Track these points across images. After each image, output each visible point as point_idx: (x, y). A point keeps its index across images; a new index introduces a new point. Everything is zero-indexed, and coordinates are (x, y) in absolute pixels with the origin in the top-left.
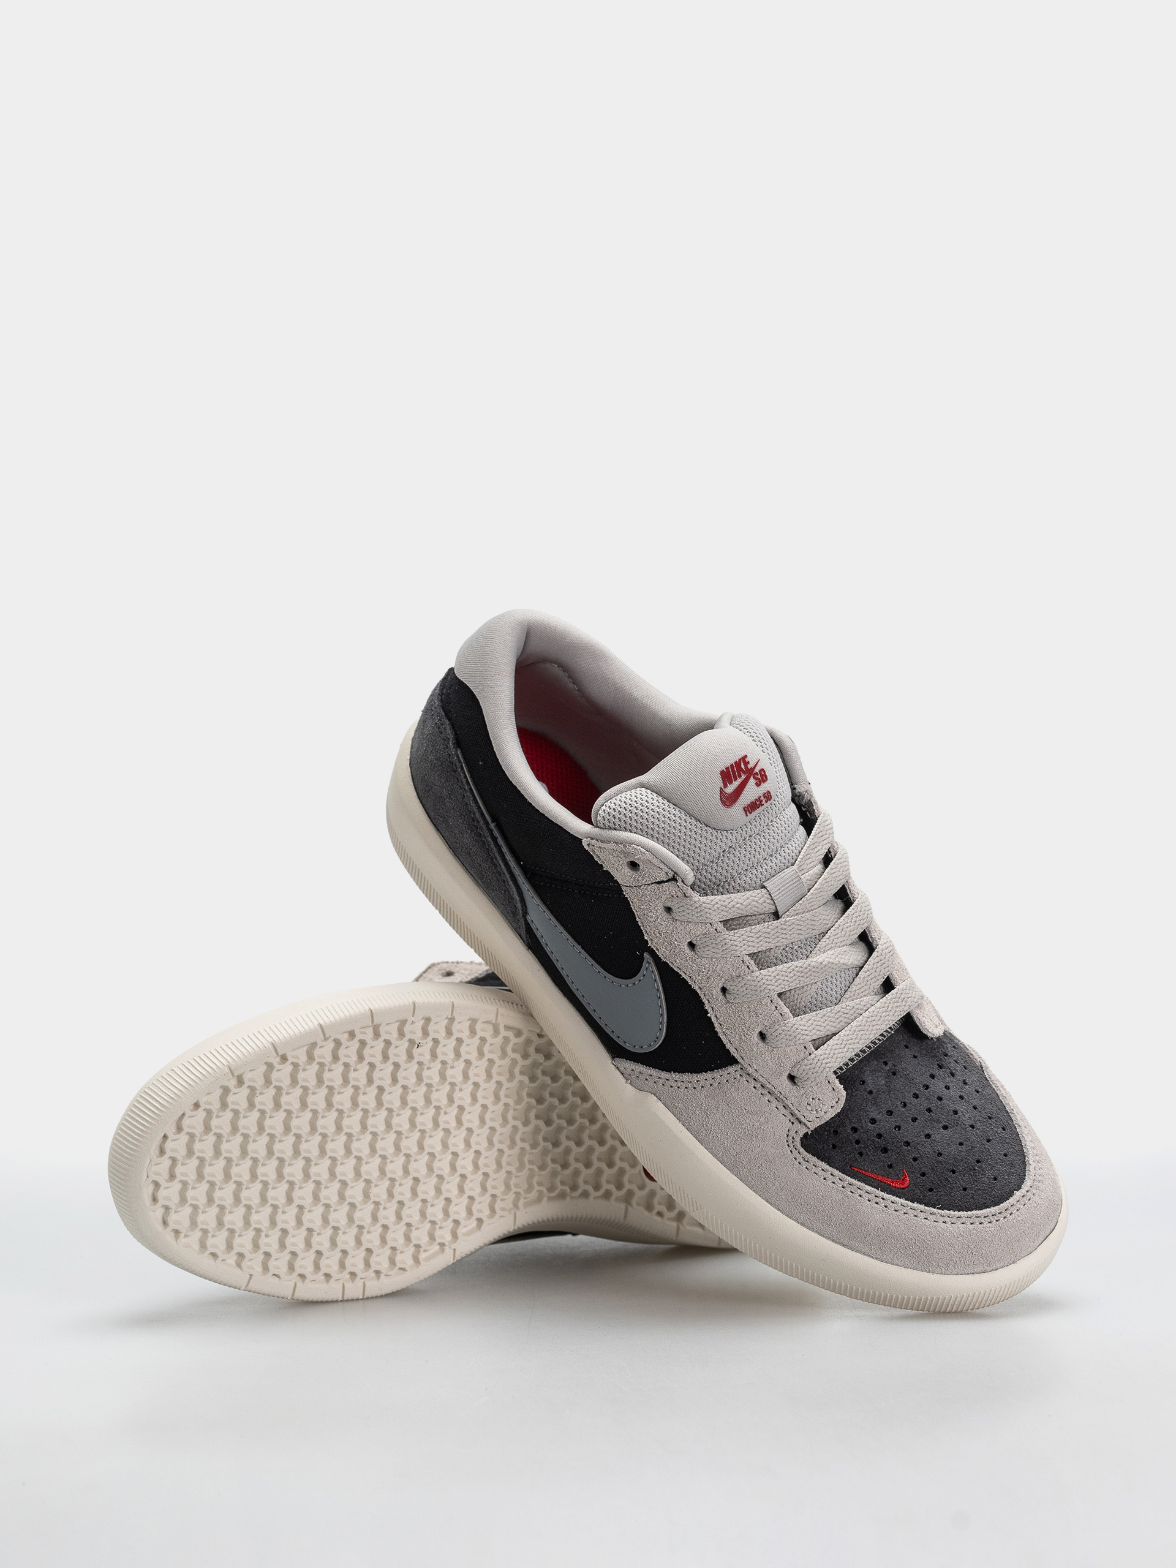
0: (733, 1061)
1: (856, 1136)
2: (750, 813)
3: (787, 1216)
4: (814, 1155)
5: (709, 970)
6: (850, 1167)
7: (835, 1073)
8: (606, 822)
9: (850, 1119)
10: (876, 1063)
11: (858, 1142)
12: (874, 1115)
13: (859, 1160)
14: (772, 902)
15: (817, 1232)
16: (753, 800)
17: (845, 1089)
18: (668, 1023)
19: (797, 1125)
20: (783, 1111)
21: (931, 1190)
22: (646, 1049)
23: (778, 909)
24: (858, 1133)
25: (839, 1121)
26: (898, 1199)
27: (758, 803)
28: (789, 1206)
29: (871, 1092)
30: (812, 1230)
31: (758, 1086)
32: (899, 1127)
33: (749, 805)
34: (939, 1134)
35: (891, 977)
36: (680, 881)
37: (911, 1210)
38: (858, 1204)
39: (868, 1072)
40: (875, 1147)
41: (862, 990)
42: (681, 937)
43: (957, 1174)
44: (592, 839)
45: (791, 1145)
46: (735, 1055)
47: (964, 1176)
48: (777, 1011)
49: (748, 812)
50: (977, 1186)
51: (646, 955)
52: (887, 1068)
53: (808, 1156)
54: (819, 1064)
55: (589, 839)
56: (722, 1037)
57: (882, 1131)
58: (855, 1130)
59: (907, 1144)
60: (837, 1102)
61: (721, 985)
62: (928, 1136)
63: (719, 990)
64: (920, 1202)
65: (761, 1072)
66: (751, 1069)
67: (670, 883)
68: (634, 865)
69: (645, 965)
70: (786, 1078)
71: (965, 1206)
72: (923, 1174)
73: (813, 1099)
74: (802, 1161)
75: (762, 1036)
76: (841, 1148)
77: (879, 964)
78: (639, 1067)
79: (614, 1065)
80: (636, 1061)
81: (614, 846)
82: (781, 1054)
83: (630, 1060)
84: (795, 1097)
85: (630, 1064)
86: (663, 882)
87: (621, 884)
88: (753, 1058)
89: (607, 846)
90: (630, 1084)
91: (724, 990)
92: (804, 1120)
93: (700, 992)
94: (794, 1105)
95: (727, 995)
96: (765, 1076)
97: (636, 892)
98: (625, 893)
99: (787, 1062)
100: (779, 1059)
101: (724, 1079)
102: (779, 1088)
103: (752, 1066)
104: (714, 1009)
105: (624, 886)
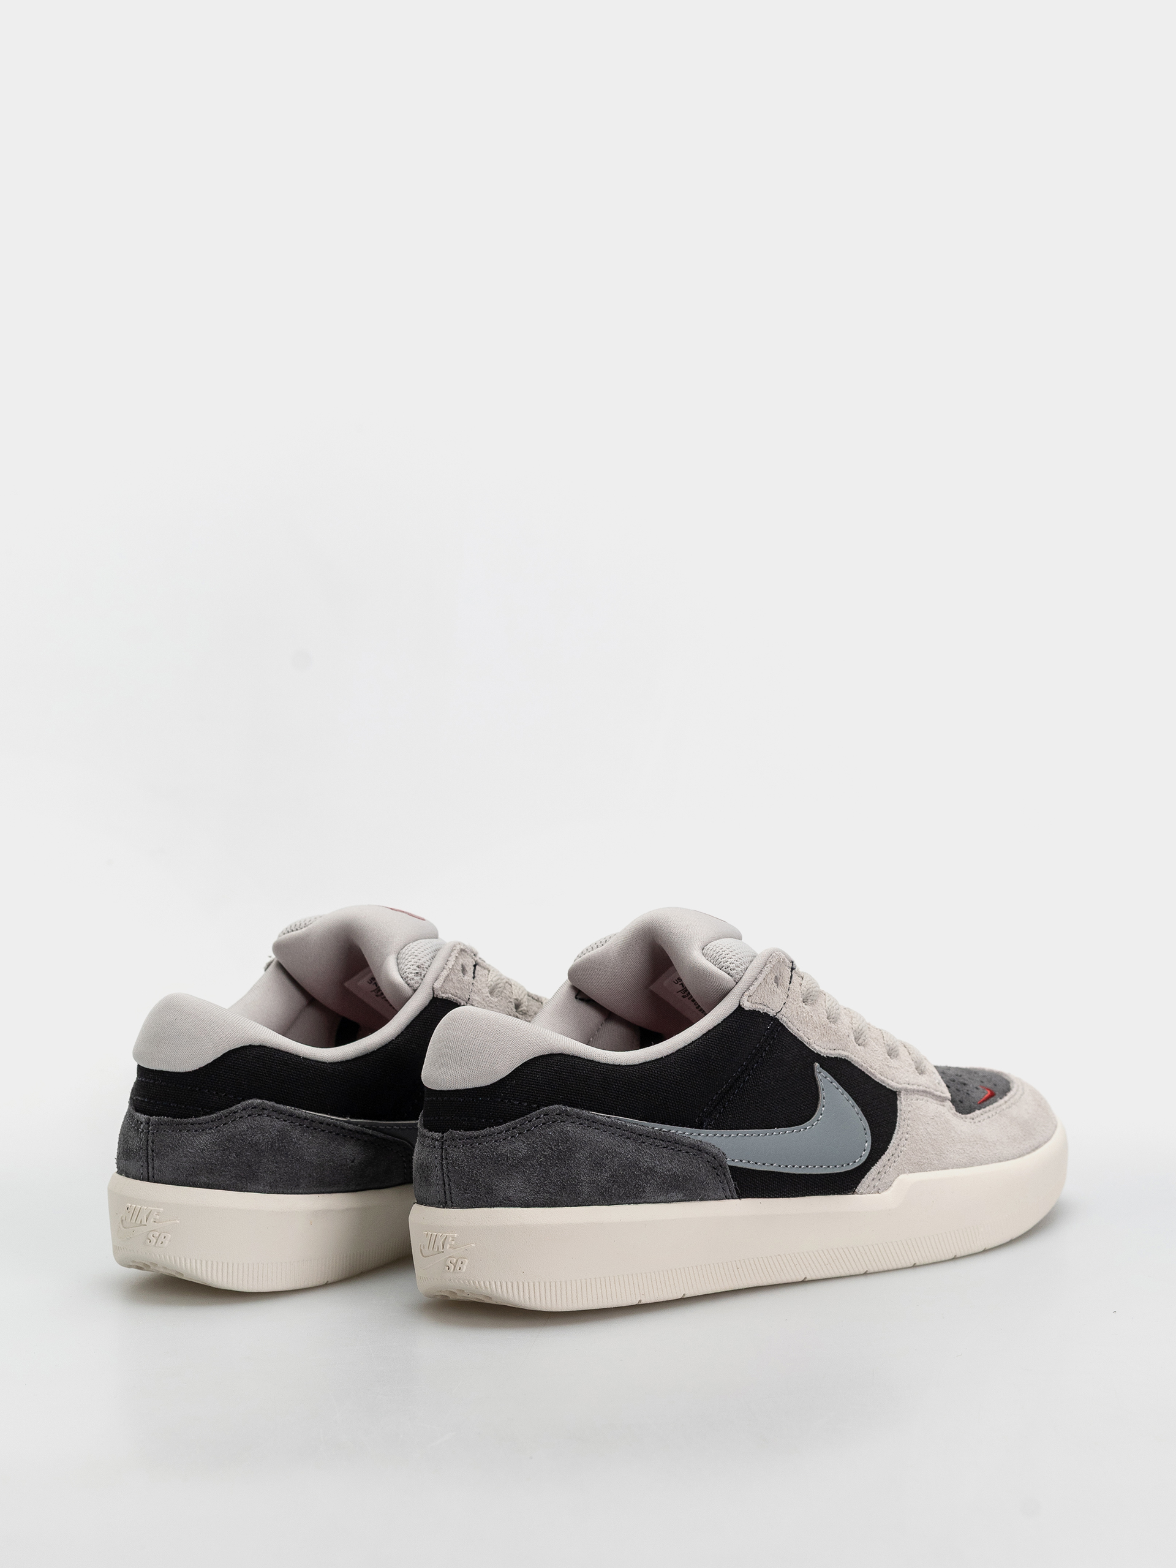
0: (896, 1094)
18: (860, 1108)
40: (961, 1085)
42: (823, 1016)
44: (748, 990)
51: (817, 1065)
55: (746, 993)
56: (881, 1080)
61: (854, 1038)
65: (910, 1081)
66: (907, 1086)
67: (793, 975)
68: (777, 982)
74: (972, 1121)
75: (890, 1054)
78: (874, 1170)
79: (861, 1194)
80: (869, 1169)
81: (765, 973)
82: (903, 1057)
83: (865, 1174)
84: (930, 1082)
85: (868, 1177)
86: (791, 978)
87: (777, 1013)
88: (902, 1075)
89: (760, 979)
90: (883, 1191)
91: (857, 1042)
92: (944, 1095)
93: (853, 1057)
94: (934, 1089)
95: (860, 1042)
96: (914, 1083)
97: (789, 1004)
98: (783, 1017)
99: (910, 1061)
100: (905, 1060)
101: (907, 1113)
102: (923, 1083)
103: (905, 1082)
104: (866, 1062)
105: (780, 1011)
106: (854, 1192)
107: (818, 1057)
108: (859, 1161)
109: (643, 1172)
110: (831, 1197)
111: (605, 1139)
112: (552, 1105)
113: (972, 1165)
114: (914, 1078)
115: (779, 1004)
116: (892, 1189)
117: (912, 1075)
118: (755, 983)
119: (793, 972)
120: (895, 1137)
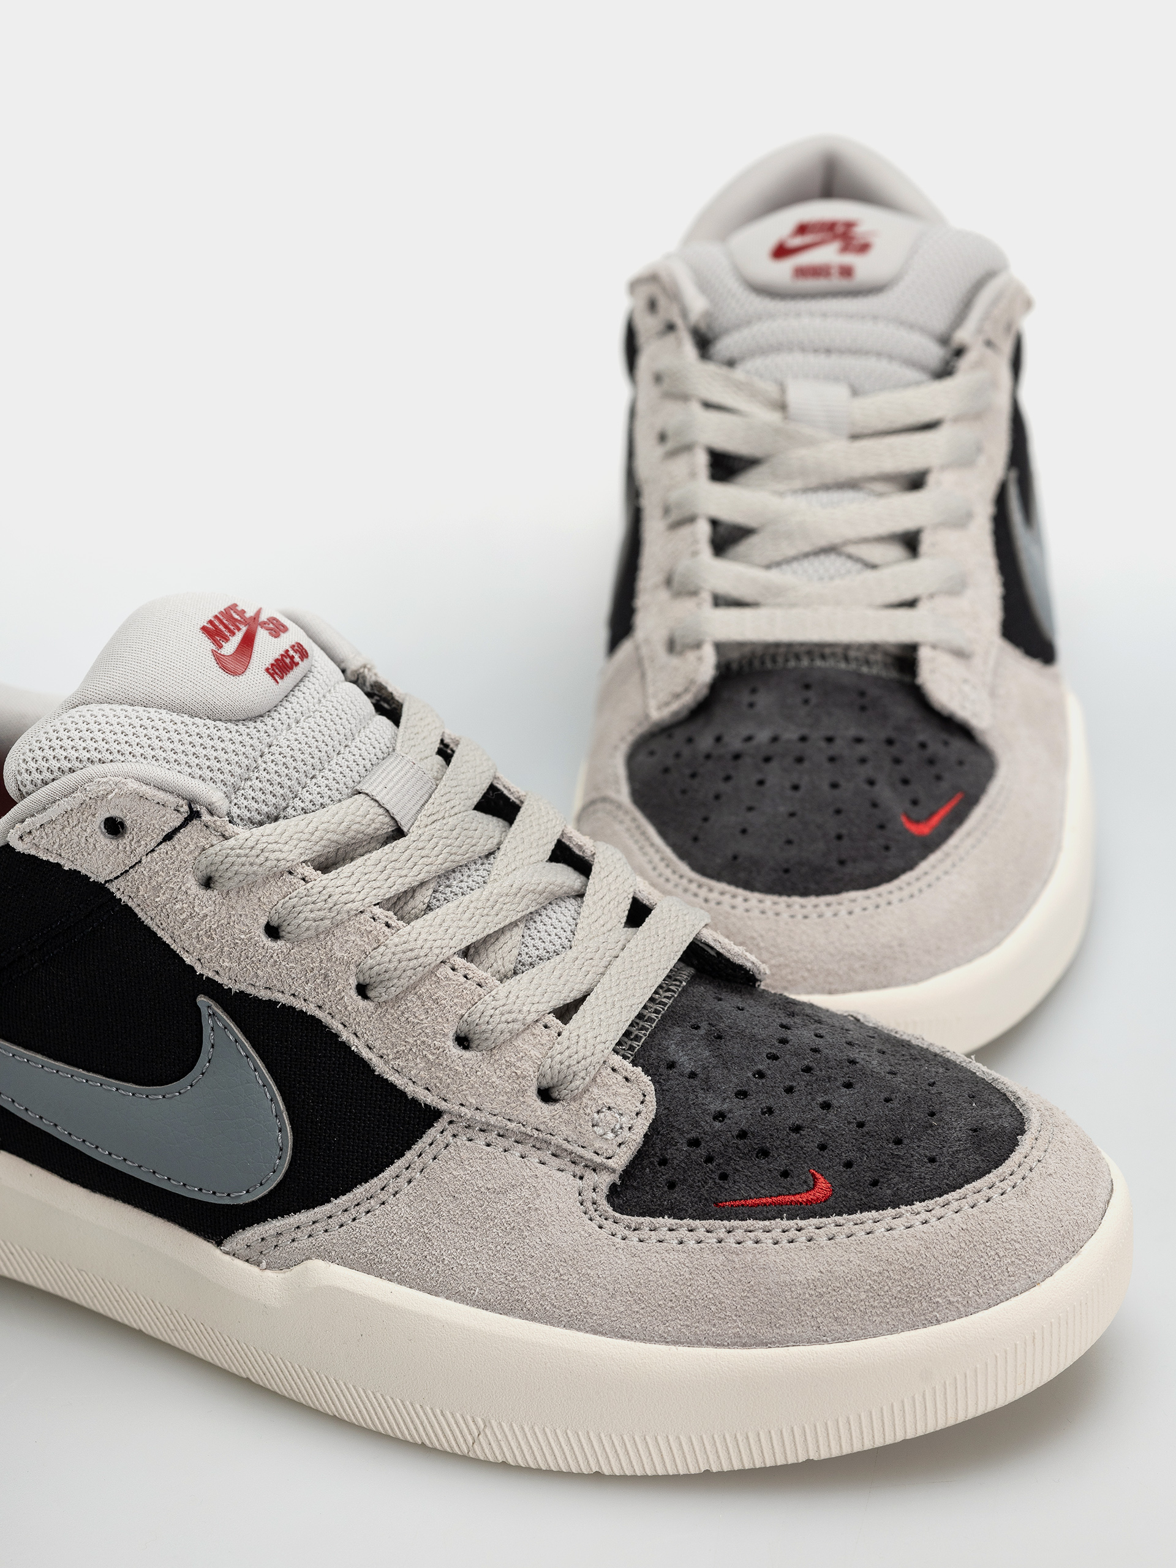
0: (431, 1115)
1: (702, 1151)
2: (282, 678)
3: (644, 1340)
4: (642, 1214)
5: (321, 962)
6: (717, 1205)
7: (615, 1051)
8: (36, 776)
9: (679, 1129)
10: (678, 1030)
11: (709, 1159)
12: (716, 1106)
13: (726, 1186)
14: (381, 811)
15: (709, 1344)
16: (277, 656)
17: (647, 1072)
18: (288, 1110)
19: (591, 1178)
20: (556, 1162)
21: (875, 1183)
23: (398, 818)
24: (703, 1144)
25: (661, 1140)
26: (824, 1220)
27: (288, 661)
28: (639, 1320)
29: (693, 1075)
30: (699, 1343)
31: (492, 1137)
32: (770, 1111)
33: (272, 665)
34: (842, 1098)
35: (640, 896)
36: (203, 811)
37: (856, 1226)
38: (758, 1256)
39: (673, 1046)
40: (744, 1153)
41: (602, 922)
42: (247, 922)
43: (906, 1141)
44: (23, 821)
45: (595, 1215)
46: (429, 1101)
47: (919, 1140)
48: (469, 982)
49: (276, 676)
50: (950, 1147)
51: (202, 1000)
52: (702, 1032)
53: (635, 1220)
54: (582, 1043)
55: (18, 825)
56: (393, 1078)
57: (743, 1125)
58: (695, 1143)
59: (797, 1129)
60: (642, 1102)
61: (353, 982)
62: (826, 1106)
63: (353, 993)
64: (869, 1209)
65: (487, 1106)
66: (467, 1111)
67: (189, 827)
68: (114, 827)
69: (207, 1023)
70: (535, 1097)
71: (947, 1184)
72: (849, 1165)
73: (598, 1112)
74: (627, 1232)
75: (463, 1041)
76: (685, 1180)
77: (611, 879)
78: (271, 1226)
79: (229, 1252)
81: (65, 804)
82: (509, 1055)
83: (251, 1225)
84: (567, 1123)
85: (252, 1234)
86: (176, 830)
87: (106, 882)
88: (464, 1087)
89: (53, 812)
90: (269, 1267)
91: (362, 990)
92: (598, 1159)
93: (320, 1014)
94: (570, 1139)
95: (371, 994)
96: (496, 1112)
97: (137, 877)
98: (121, 890)
99: (528, 1069)
100: (509, 1065)
101: (427, 1158)
102: (532, 1120)
103: (468, 1104)
104: (360, 1036)
105: (111, 881)
106: (219, 1244)
107: (215, 990)
110: (177, 1228)
114: (508, 1103)
115: (105, 867)
116: (288, 1274)
117: (506, 1097)
118: (39, 816)
119: (195, 822)
120: (360, 1191)
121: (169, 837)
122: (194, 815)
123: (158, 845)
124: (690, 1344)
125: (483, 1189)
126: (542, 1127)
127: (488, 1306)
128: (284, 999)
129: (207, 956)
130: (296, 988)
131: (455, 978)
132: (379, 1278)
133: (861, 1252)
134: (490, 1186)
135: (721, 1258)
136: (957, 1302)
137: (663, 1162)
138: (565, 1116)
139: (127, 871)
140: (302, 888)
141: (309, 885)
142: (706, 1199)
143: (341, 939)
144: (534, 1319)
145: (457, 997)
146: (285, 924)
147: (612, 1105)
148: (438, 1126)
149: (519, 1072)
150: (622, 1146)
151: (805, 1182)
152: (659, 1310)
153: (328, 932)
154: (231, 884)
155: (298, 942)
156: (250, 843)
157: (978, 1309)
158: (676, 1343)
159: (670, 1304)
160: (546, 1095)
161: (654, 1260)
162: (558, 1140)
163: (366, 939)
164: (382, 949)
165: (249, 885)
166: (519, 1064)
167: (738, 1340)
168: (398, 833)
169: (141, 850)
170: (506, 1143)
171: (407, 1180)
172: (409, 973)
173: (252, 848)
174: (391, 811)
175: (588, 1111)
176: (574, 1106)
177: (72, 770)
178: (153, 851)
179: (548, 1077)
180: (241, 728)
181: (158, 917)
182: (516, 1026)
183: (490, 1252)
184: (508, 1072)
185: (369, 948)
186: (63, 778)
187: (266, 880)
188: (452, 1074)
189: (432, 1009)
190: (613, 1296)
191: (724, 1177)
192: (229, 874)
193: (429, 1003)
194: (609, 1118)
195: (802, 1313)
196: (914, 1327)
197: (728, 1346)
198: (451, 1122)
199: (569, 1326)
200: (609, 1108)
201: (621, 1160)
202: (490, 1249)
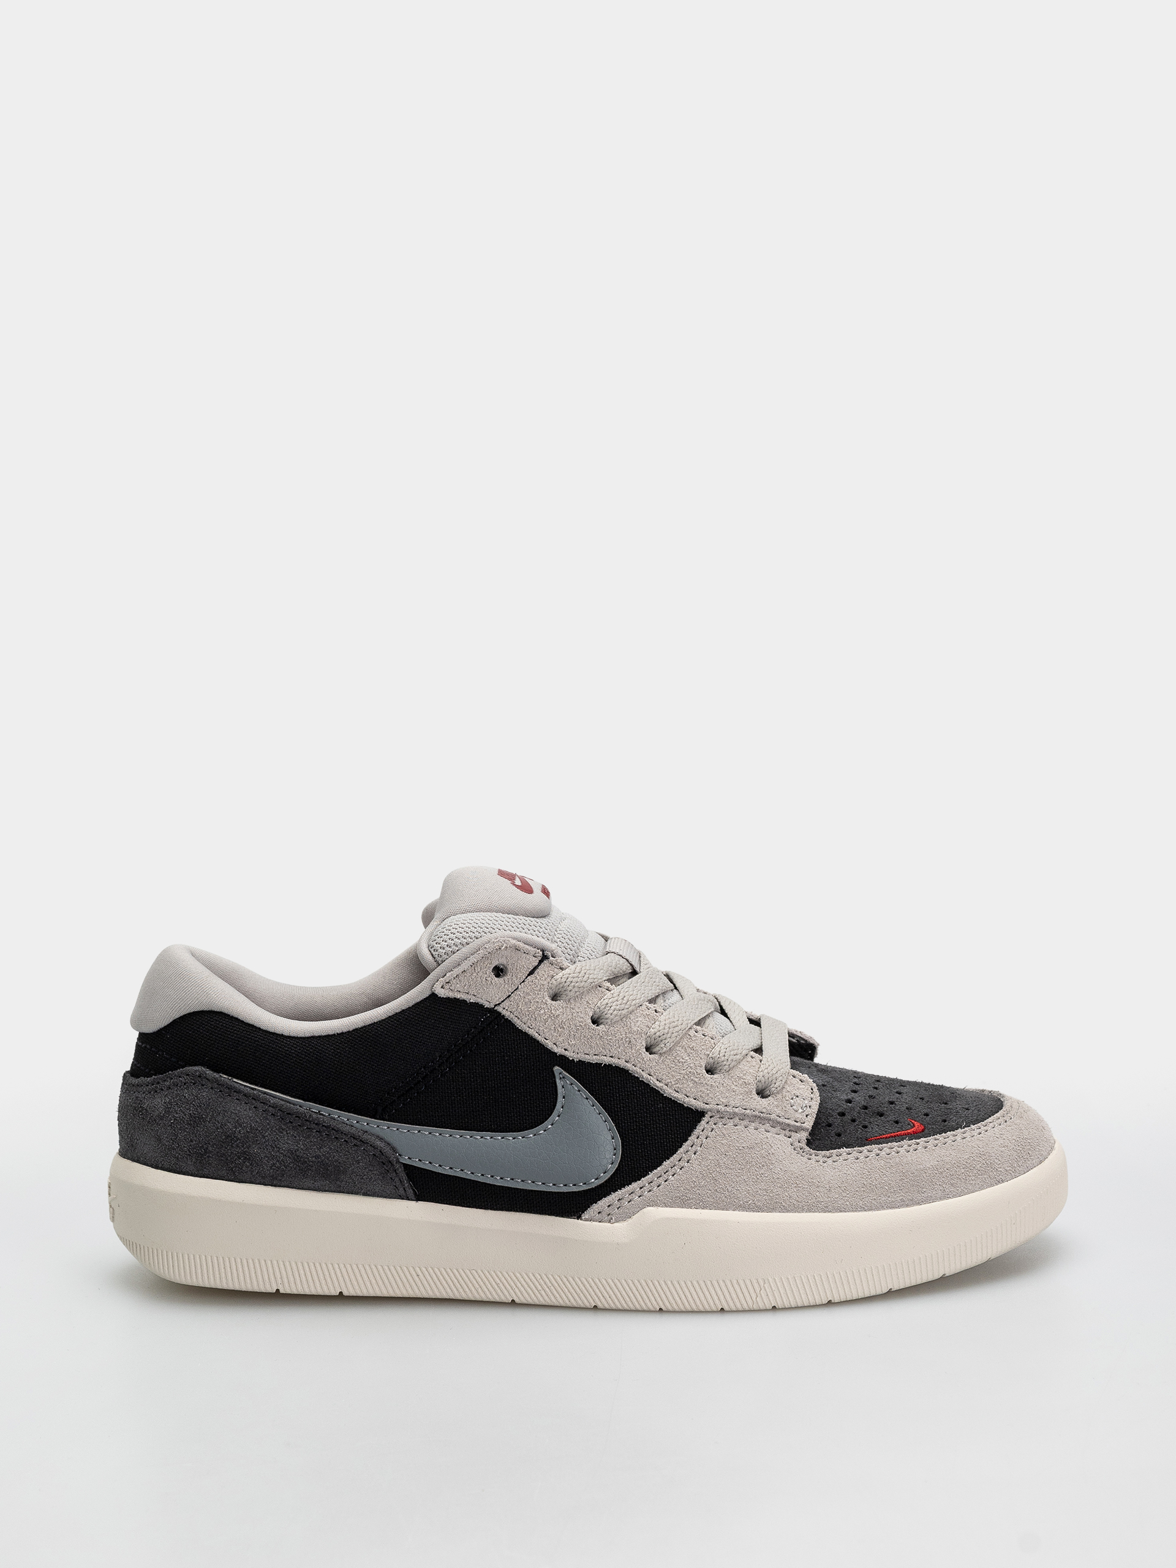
0: (697, 1115)
1: (848, 1117)
11: (853, 1120)
14: (625, 960)
19: (796, 1135)
20: (774, 1130)
21: (944, 1120)
22: (612, 1169)
23: (633, 965)
24: (847, 1114)
25: (823, 1115)
26: (928, 1138)
30: (882, 1208)
36: (550, 955)
40: (870, 1116)
42: (582, 1016)
43: (949, 1102)
44: (444, 976)
45: (805, 1153)
46: (699, 1106)
50: (972, 1103)
53: (825, 1153)
54: (775, 1063)
57: (864, 1103)
58: (842, 1115)
59: (893, 1102)
60: (812, 1093)
61: (644, 1044)
63: (644, 1051)
65: (731, 1103)
66: (721, 1108)
67: (542, 965)
68: (499, 971)
70: (756, 1095)
71: (981, 1117)
72: (927, 1114)
73: (792, 1099)
74: (823, 1159)
75: (710, 1071)
76: (845, 1131)
78: (614, 1197)
79: (586, 1220)
80: (607, 1194)
81: (473, 959)
82: (736, 1072)
83: (600, 1199)
84: (777, 1106)
85: (603, 1203)
86: (535, 968)
87: (496, 1005)
88: (718, 1094)
89: (465, 965)
90: (617, 1221)
91: (648, 1049)
92: (798, 1124)
93: (629, 1066)
94: (780, 1115)
95: (655, 1050)
96: (738, 1105)
97: (516, 998)
98: (505, 1011)
99: (749, 1078)
100: (740, 1078)
101: (703, 1138)
102: (757, 1107)
103: (721, 1103)
104: (652, 1074)
105: (499, 1004)
106: (579, 1217)
107: (564, 1062)
108: (594, 1183)
109: (282, 1153)
110: (547, 1217)
111: (245, 1112)
112: (195, 1065)
113: (772, 1210)
114: (743, 1100)
115: (496, 995)
116: (630, 1221)
117: (741, 1096)
118: (456, 970)
119: (545, 962)
120: (667, 1163)
121: (531, 973)
122: (545, 958)
123: (527, 977)
124: (877, 1209)
125: (740, 1148)
126: (764, 1110)
127: (759, 1209)
128: (607, 1060)
129: (561, 1039)
130: (614, 1052)
131: (699, 1036)
132: (690, 1209)
133: (954, 1150)
134: (744, 1146)
135: (883, 1162)
136: (1010, 1170)
137: (830, 1125)
138: (776, 1103)
139: (510, 996)
140: (609, 994)
141: (612, 992)
142: (861, 1138)
143: (634, 1020)
144: (788, 1211)
145: (703, 1045)
146: (604, 1014)
147: (799, 1094)
148: (706, 1119)
149: (746, 1081)
150: (808, 1116)
151: (909, 1124)
152: (857, 1193)
153: (626, 1016)
154: (572, 994)
155: (612, 1024)
156: (578, 970)
157: (1020, 1174)
158: (871, 1210)
159: (862, 1189)
160: (762, 1093)
161: (846, 1169)
162: (773, 1116)
163: (648, 1019)
164: (657, 1023)
165: (580, 995)
166: (744, 1077)
167: (903, 1203)
168: (634, 973)
169: (517, 982)
170: (746, 1122)
171: (694, 1152)
172: (675, 1034)
173: (580, 973)
174: (630, 960)
175: (787, 1098)
176: (779, 1096)
177: (467, 944)
178: (523, 981)
179: (763, 1082)
180: (538, 920)
181: (529, 1021)
182: (738, 1057)
183: (754, 1180)
184: (740, 1082)
185: (650, 1025)
186: (463, 949)
187: (589, 991)
188: (709, 1088)
189: (691, 1053)
190: (830, 1191)
191: (865, 1127)
192: (570, 988)
193: (689, 1050)
194: (799, 1101)
195: (934, 1183)
196: (992, 1185)
197: (898, 1207)
198: (711, 1117)
199: (809, 1211)
200: (797, 1097)
201: (809, 1124)
202: (753, 1179)
